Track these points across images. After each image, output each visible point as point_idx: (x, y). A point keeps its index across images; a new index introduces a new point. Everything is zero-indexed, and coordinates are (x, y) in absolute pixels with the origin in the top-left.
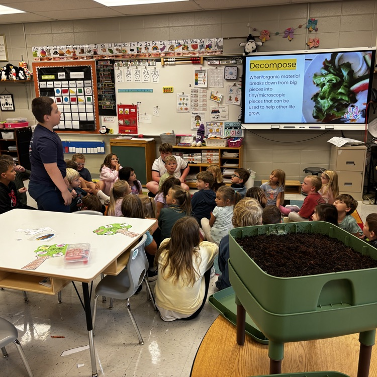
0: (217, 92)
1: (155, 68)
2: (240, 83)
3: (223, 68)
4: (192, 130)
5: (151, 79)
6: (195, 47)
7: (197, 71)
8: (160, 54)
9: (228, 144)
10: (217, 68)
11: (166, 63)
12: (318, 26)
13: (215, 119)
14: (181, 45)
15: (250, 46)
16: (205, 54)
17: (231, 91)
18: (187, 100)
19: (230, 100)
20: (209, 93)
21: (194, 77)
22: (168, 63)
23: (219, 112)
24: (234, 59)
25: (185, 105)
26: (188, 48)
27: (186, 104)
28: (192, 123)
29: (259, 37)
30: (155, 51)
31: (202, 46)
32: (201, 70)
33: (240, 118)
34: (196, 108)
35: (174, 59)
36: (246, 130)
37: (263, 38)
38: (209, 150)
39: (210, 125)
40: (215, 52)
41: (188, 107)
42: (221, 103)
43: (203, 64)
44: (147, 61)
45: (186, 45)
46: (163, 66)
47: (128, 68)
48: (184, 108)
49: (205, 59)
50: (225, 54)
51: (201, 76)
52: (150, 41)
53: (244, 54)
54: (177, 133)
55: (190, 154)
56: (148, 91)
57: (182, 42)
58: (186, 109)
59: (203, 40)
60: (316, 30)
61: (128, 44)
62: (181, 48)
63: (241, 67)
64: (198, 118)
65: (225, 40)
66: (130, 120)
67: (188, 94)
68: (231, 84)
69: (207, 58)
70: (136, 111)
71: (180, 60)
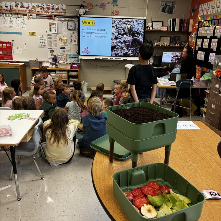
0: (64, 36)
1: (23, 19)
2: (77, 32)
3: (66, 23)
4: (49, 58)
5: (20, 26)
6: (49, 8)
7: (50, 23)
8: (26, 11)
9: (72, 67)
10: (62, 22)
11: (30, 17)
12: (118, 3)
13: (63, 52)
14: (40, 7)
15: (82, 11)
16: (55, 13)
17: (72, 36)
18: (45, 40)
19: (71, 41)
20: (58, 37)
21: (49, 27)
22: (32, 17)
23: (65, 48)
24: (72, 18)
25: (43, 43)
26: (44, 9)
27: (45, 43)
28: (48, 54)
29: (86, 6)
30: (22, 9)
31: (53, 9)
32: (53, 23)
33: (77, 52)
34: (51, 45)
35: (36, 15)
36: (81, 59)
37: (89, 7)
38: (60, 71)
39: (60, 55)
40: (61, 13)
41: (46, 44)
42: (66, 43)
43: (54, 20)
44: (18, 14)
45: (43, 7)
46: (29, 18)
47: (4, 18)
48: (43, 45)
49: (55, 16)
50: (67, 14)
51: (53, 27)
52: (18, 2)
53: (78, 16)
54: (39, 60)
55: (49, 73)
56: (19, 33)
57: (40, 5)
58: (45, 46)
59: (53, 5)
60: (117, 6)
61: (4, 3)
62: (40, 8)
63: (77, 23)
64: (52, 51)
65: (67, 6)
66: (7, 51)
67: (46, 37)
68: (72, 32)
69: (56, 16)
70: (11, 46)
71: (39, 16)
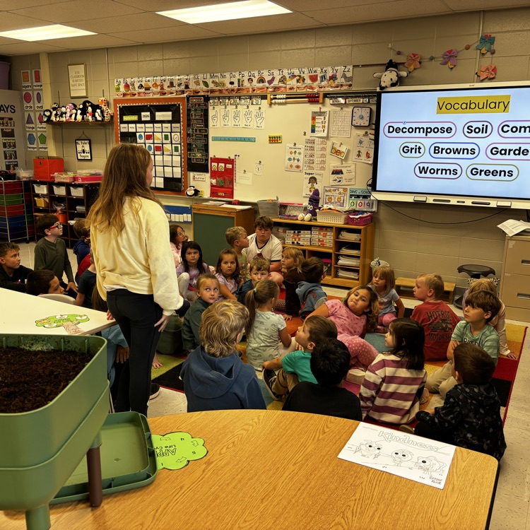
0: (341, 144)
1: (260, 108)
2: (373, 132)
3: (350, 109)
4: (304, 197)
5: (253, 124)
6: (314, 79)
7: (315, 113)
8: (267, 88)
9: (348, 221)
10: (342, 108)
11: (273, 101)
12: (495, 47)
13: (336, 183)
14: (295, 76)
15: (388, 77)
16: (327, 89)
17: (361, 142)
18: (300, 153)
19: (359, 155)
20: (329, 144)
21: (310, 123)
22: (277, 101)
23: (342, 173)
24: (365, 97)
25: (296, 161)
26: (304, 80)
27: (298, 160)
28: (305, 187)
29: (403, 64)
30: (261, 85)
31: (323, 78)
32: (320, 112)
33: (370, 182)
34: (311, 165)
35: (285, 96)
36: (379, 202)
37: (410, 65)
38: (322, 228)
39: (330, 191)
40: (342, 85)
41: (300, 164)
42: (346, 159)
43: (323, 103)
44: (251, 98)
45: (302, 75)
46: (271, 104)
47: (226, 107)
48: (294, 165)
49: (325, 95)
50: (354, 89)
51: (320, 121)
52: (254, 70)
53: (378, 90)
54: (281, 200)
55: (296, 232)
56: (249, 140)
57: (296, 72)
58: (298, 167)
59: (325, 69)
60: (493, 53)
61: (228, 75)
62: (295, 79)
63: (374, 108)
64: (313, 180)
65: (356, 69)
66: (224, 179)
67: (301, 146)
68: (361, 132)
69: (329, 94)
70: (233, 167)
71: (293, 97)
